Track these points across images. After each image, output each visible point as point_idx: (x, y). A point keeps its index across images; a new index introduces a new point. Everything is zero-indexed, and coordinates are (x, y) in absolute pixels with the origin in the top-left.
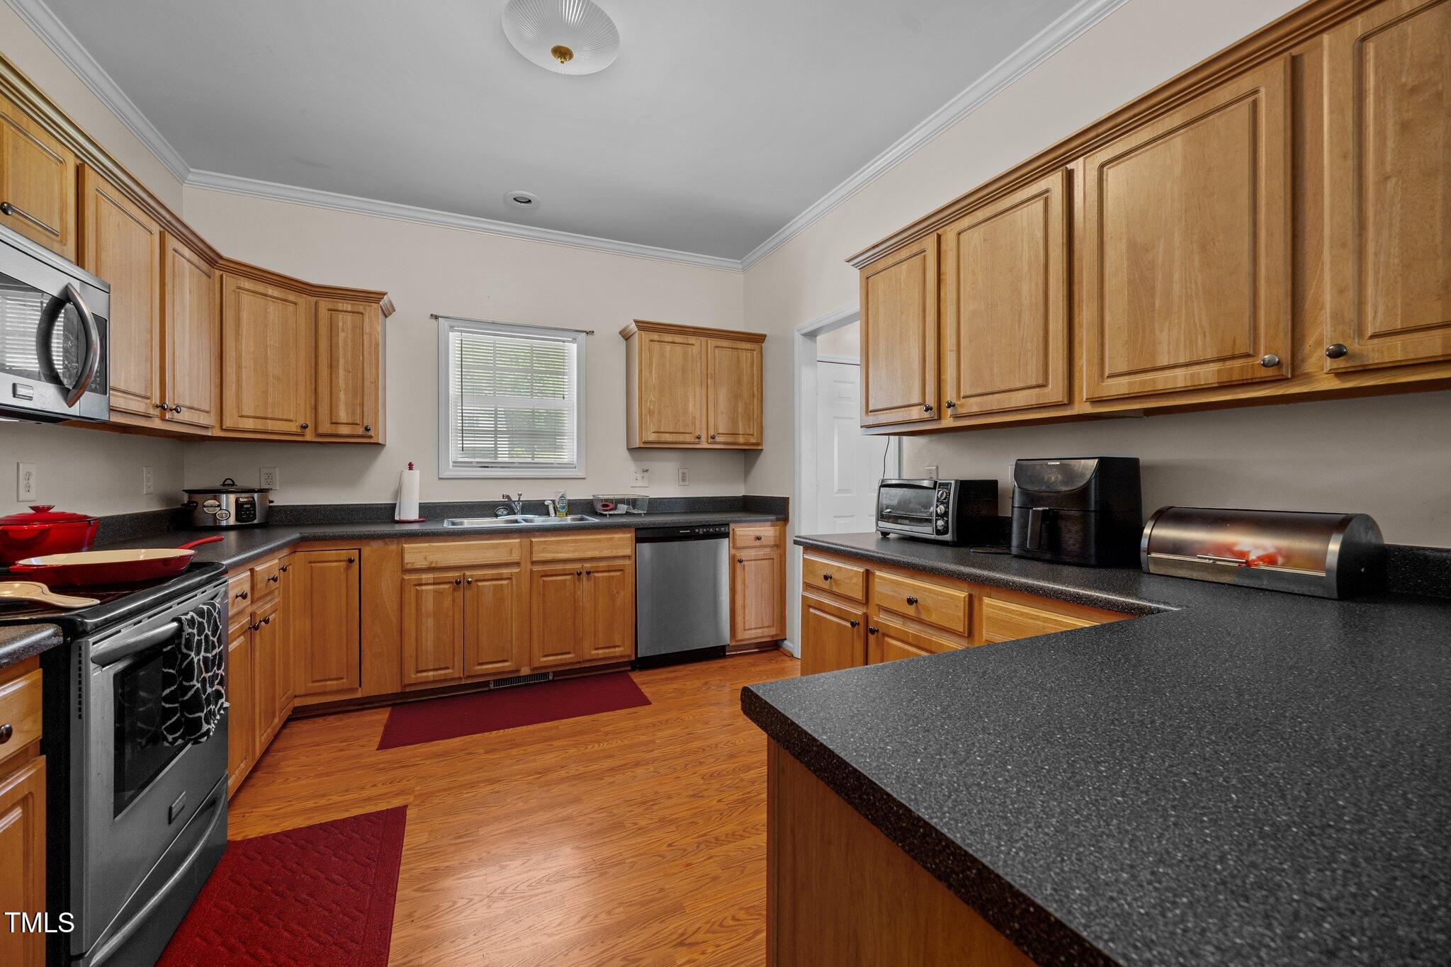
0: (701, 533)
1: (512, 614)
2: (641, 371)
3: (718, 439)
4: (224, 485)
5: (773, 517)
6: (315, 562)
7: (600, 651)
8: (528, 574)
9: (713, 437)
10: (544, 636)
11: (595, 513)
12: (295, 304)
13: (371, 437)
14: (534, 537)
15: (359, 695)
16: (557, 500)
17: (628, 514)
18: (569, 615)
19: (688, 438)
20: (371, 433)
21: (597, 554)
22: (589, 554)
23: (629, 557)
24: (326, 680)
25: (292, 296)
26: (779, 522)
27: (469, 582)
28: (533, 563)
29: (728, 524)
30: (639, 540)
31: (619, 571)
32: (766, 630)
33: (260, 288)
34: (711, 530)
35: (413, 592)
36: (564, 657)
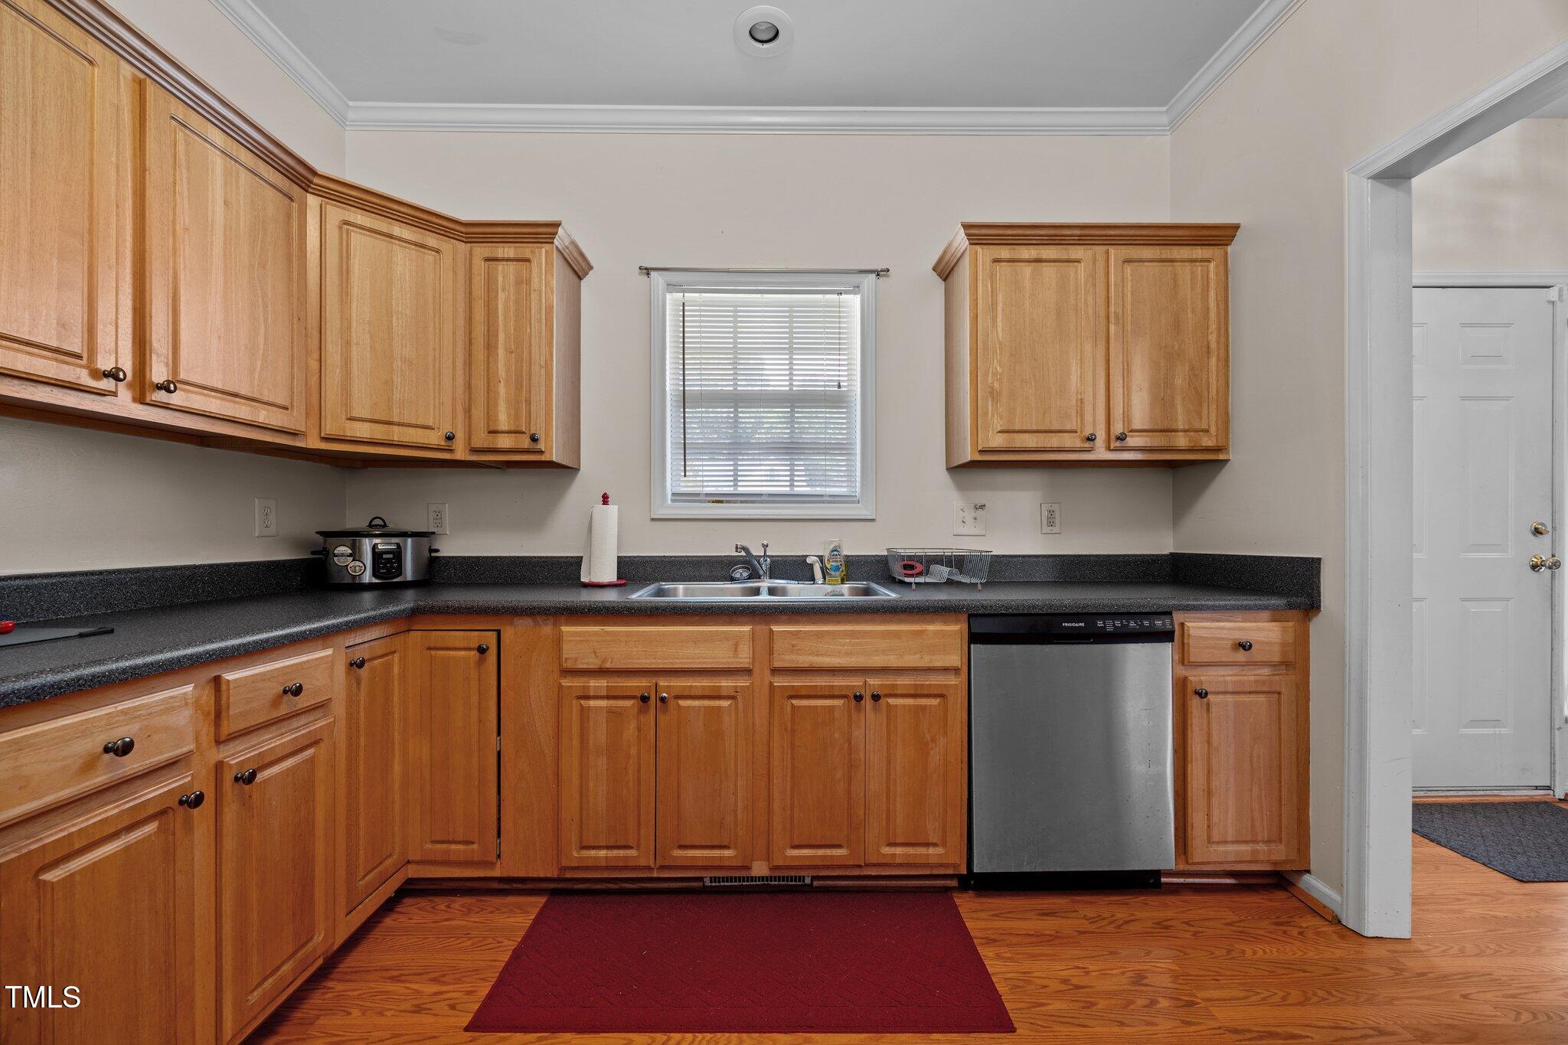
0: (1110, 629)
1: (736, 765)
2: (975, 319)
3: (1133, 441)
4: (370, 526)
5: (1274, 601)
6: (436, 649)
7: (899, 850)
8: (766, 690)
9: (1121, 438)
10: (792, 809)
11: (892, 581)
12: (438, 251)
13: (541, 452)
14: (778, 623)
15: (496, 873)
16: (826, 554)
17: (950, 583)
18: (839, 775)
19: (1068, 441)
20: (542, 446)
21: (893, 661)
22: (878, 661)
23: (956, 671)
24: (449, 842)
25: (432, 240)
26: (1291, 613)
27: (663, 700)
28: (775, 671)
29: (1170, 613)
30: (975, 638)
31: (935, 696)
32: (1261, 847)
33: (382, 225)
34: (1132, 624)
35: (575, 711)
36: (828, 852)
